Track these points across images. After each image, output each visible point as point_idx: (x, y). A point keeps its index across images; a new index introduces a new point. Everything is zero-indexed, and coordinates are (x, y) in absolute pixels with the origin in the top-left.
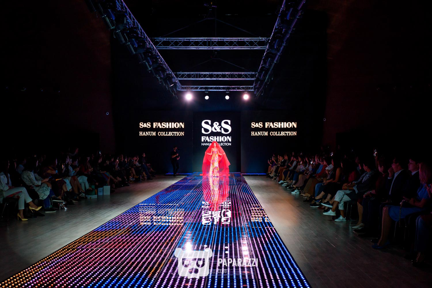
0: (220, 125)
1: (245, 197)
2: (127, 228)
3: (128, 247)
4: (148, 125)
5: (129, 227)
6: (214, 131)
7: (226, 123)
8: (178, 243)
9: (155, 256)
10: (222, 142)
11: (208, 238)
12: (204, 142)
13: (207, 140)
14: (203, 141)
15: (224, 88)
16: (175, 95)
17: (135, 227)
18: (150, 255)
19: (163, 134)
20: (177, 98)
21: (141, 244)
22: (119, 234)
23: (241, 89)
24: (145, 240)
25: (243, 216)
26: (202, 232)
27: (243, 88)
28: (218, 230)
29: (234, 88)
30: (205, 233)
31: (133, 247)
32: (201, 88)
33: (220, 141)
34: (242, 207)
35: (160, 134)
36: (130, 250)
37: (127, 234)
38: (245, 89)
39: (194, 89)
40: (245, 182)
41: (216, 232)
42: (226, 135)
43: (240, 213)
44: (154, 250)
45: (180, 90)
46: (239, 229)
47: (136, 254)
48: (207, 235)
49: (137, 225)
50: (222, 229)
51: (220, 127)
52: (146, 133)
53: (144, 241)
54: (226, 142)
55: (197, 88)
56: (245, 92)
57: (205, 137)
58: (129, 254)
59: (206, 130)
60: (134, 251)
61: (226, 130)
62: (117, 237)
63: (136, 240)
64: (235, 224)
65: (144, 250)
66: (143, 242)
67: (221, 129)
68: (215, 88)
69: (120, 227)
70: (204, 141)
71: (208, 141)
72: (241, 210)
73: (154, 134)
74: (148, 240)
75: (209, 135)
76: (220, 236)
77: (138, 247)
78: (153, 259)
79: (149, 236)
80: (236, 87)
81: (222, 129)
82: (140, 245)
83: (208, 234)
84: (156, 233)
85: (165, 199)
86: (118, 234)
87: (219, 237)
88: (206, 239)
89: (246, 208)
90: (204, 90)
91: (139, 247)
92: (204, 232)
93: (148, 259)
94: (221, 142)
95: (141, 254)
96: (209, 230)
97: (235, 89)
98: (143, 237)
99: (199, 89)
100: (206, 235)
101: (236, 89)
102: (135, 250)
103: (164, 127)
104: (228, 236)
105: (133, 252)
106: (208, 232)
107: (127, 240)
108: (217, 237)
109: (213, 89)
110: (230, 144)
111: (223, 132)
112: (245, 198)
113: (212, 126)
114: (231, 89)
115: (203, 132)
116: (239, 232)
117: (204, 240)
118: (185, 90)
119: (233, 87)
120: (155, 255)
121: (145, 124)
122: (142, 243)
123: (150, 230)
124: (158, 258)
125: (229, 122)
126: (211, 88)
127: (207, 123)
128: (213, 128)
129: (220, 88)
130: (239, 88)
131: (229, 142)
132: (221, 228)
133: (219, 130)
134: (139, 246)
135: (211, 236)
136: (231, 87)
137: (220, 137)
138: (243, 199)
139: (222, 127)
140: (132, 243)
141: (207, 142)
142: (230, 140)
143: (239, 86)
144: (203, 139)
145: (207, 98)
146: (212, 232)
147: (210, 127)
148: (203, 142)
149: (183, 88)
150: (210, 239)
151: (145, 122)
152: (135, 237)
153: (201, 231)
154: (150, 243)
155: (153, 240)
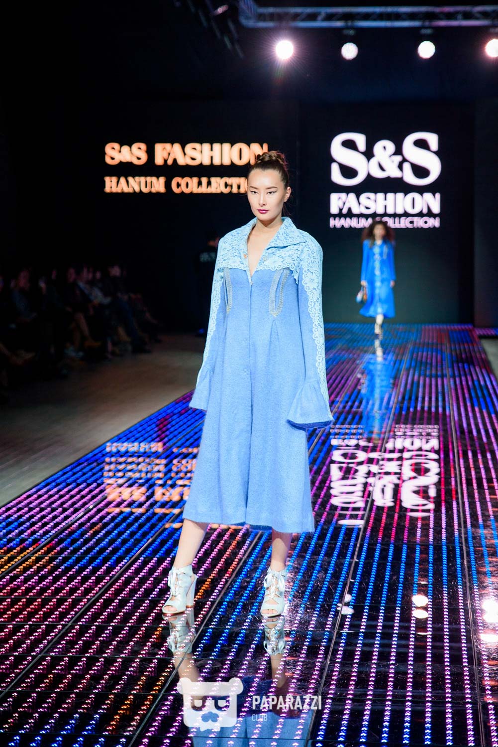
0: (398, 151)
1: (477, 425)
2: (44, 546)
3: (47, 615)
4: (135, 154)
5: (52, 540)
6: (378, 174)
7: (422, 144)
8: (220, 604)
9: (135, 653)
10: (406, 214)
11: (328, 587)
12: (340, 215)
13: (350, 209)
14: (334, 210)
15: (412, 16)
16: (232, 43)
17: (74, 541)
18: (119, 649)
19: (190, 186)
20: (241, 55)
21: (91, 607)
22: (17, 567)
23: (477, 19)
24: (106, 592)
25: (463, 503)
26: (309, 563)
27: (485, 15)
28: (366, 558)
29: (450, 16)
30: (317, 568)
31: (62, 616)
32: (330, 17)
33: (400, 211)
34: (462, 465)
35: (178, 185)
36: (50, 628)
37: (44, 566)
38: (493, 19)
39: (303, 20)
40: (486, 365)
41: (357, 564)
42: (421, 190)
43: (451, 490)
44: (133, 630)
45: (250, 23)
46: (442, 553)
47: (71, 644)
48: (326, 573)
49: (82, 535)
50: (382, 550)
51: (398, 158)
52: (127, 182)
53: (100, 597)
54: (420, 215)
55: (313, 17)
56: (492, 30)
57: (343, 195)
58: (45, 647)
59: (348, 172)
60: (65, 634)
61: (421, 172)
62: (8, 577)
63: (73, 591)
64: (431, 531)
65: (100, 630)
66: (97, 600)
67: (400, 167)
68: (381, 17)
69: (23, 541)
70: (341, 210)
71: (356, 210)
72: (456, 477)
73: (158, 185)
74: (118, 592)
75: (358, 190)
76: (372, 579)
77: (78, 620)
78: (127, 662)
79: (122, 575)
80: (457, 13)
81: (407, 167)
82: (88, 610)
83: (331, 571)
84: (145, 563)
85: (189, 430)
86: (14, 569)
87: (368, 585)
88: (321, 589)
89: (477, 468)
90: (339, 24)
91: (82, 616)
92: (316, 562)
93: (109, 662)
94: (400, 216)
95: (87, 645)
96: (335, 557)
97: (456, 19)
98: (99, 580)
99: (320, 18)
100: (321, 575)
101: (460, 16)
102: (69, 631)
103: (193, 159)
104: (398, 578)
105: (62, 638)
106: (329, 563)
107: (44, 590)
108: (360, 583)
109: (375, 20)
110: (435, 223)
111: (410, 178)
112: (479, 431)
113: (369, 154)
114: (441, 19)
115: (337, 177)
116: (441, 564)
117: (312, 593)
118: (270, 24)
119: (447, 9)
120: (136, 649)
121: (125, 149)
122: (94, 603)
123: (128, 551)
124: (146, 661)
125: (433, 139)
126: (367, 17)
127: (350, 145)
128: (374, 161)
129: (398, 17)
130: (468, 16)
131: (430, 214)
132: (378, 547)
133: (392, 172)
134: (84, 613)
135: (338, 578)
136: (442, 13)
137: (400, 195)
138: (470, 432)
139: (404, 160)
140: (61, 602)
141: (350, 214)
142: (436, 209)
143: (467, 8)
144: (336, 202)
145: (349, 51)
146: (343, 564)
147: (363, 159)
148: (335, 216)
149: (261, 17)
150: (336, 589)
151: (126, 141)
152: (71, 579)
153: (304, 557)
154: (123, 603)
155: (134, 591)
